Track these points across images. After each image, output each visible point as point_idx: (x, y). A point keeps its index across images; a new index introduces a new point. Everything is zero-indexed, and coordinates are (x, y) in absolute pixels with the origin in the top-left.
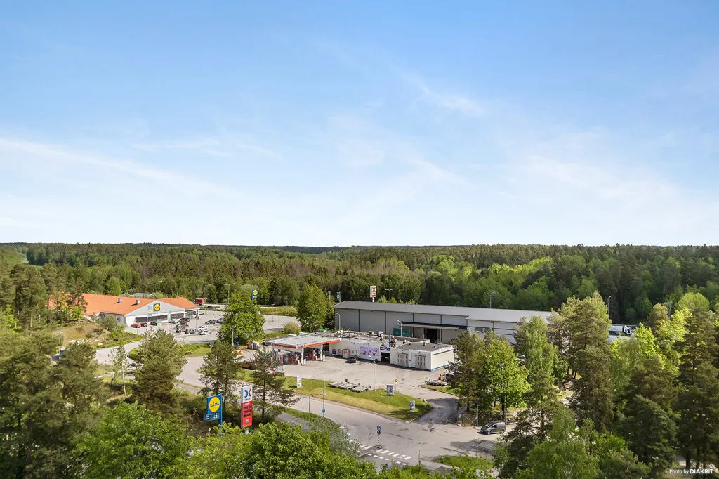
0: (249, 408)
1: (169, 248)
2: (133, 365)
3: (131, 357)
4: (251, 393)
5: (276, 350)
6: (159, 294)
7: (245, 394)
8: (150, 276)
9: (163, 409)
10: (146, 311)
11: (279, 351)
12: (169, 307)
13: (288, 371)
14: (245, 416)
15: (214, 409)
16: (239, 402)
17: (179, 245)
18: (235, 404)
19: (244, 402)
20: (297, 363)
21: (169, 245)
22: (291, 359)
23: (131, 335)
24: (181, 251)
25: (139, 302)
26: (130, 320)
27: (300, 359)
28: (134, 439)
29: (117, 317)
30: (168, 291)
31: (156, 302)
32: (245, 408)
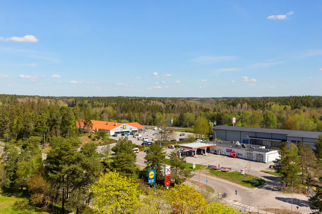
0: (169, 177)
1: (130, 99)
2: (113, 154)
3: (113, 150)
4: (170, 170)
5: (182, 149)
6: (127, 121)
7: (166, 170)
8: (122, 112)
9: (127, 176)
10: (119, 129)
11: (184, 150)
12: (129, 127)
13: (188, 160)
14: (167, 181)
15: (151, 177)
16: (163, 174)
17: (135, 97)
18: (161, 176)
19: (166, 174)
20: (193, 156)
21: (130, 97)
22: (190, 154)
23: (113, 140)
24: (136, 100)
25: (116, 124)
26: (112, 133)
27: (194, 154)
28: (114, 189)
29: (106, 131)
30: (130, 120)
31: (124, 124)
32: (167, 177)
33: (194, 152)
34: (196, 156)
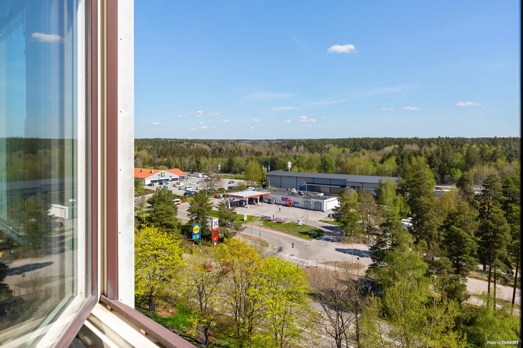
0: (217, 232)
1: (169, 141)
2: (149, 207)
3: (149, 202)
4: (217, 223)
5: (232, 199)
6: (166, 167)
7: (214, 224)
8: (159, 157)
9: (168, 232)
10: (155, 177)
11: (234, 199)
12: (168, 174)
13: (239, 211)
14: (214, 236)
15: (196, 232)
16: (210, 228)
17: (175, 139)
18: (208, 230)
19: (213, 228)
20: (244, 206)
21: (170, 139)
22: (240, 204)
23: (149, 190)
24: (176, 143)
25: (153, 171)
26: (148, 182)
27: (246, 204)
28: (152, 248)
29: (140, 180)
30: (169, 166)
31: (162, 171)
32: (214, 232)
33: (245, 201)
34: (248, 206)
